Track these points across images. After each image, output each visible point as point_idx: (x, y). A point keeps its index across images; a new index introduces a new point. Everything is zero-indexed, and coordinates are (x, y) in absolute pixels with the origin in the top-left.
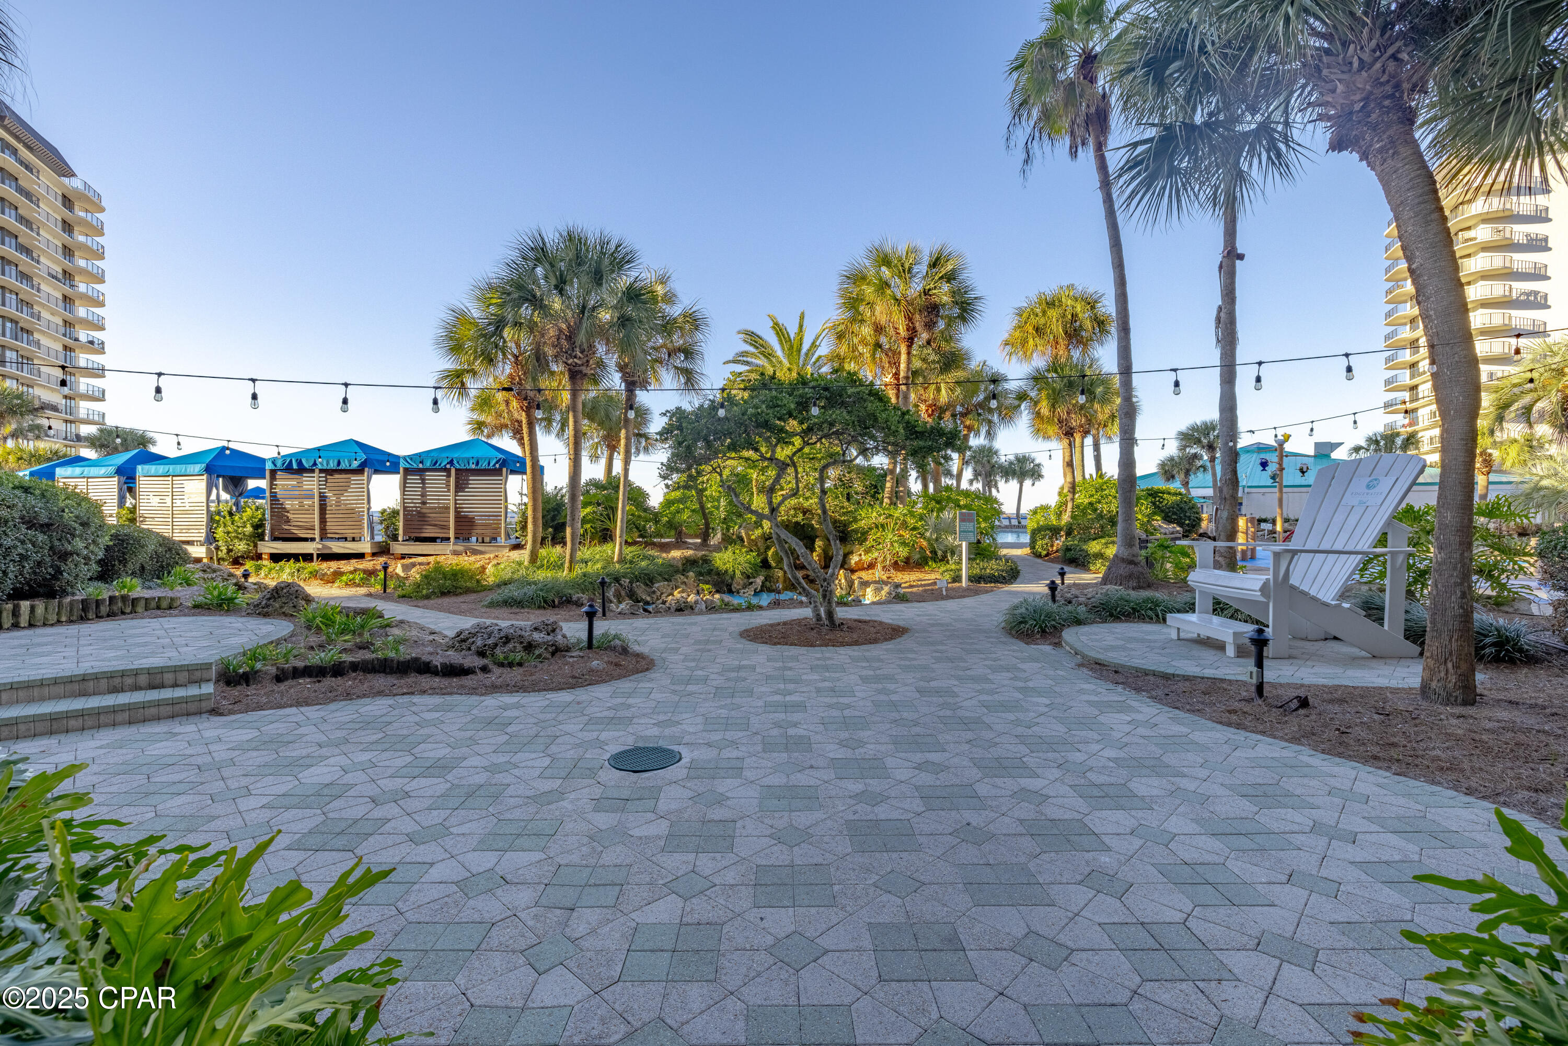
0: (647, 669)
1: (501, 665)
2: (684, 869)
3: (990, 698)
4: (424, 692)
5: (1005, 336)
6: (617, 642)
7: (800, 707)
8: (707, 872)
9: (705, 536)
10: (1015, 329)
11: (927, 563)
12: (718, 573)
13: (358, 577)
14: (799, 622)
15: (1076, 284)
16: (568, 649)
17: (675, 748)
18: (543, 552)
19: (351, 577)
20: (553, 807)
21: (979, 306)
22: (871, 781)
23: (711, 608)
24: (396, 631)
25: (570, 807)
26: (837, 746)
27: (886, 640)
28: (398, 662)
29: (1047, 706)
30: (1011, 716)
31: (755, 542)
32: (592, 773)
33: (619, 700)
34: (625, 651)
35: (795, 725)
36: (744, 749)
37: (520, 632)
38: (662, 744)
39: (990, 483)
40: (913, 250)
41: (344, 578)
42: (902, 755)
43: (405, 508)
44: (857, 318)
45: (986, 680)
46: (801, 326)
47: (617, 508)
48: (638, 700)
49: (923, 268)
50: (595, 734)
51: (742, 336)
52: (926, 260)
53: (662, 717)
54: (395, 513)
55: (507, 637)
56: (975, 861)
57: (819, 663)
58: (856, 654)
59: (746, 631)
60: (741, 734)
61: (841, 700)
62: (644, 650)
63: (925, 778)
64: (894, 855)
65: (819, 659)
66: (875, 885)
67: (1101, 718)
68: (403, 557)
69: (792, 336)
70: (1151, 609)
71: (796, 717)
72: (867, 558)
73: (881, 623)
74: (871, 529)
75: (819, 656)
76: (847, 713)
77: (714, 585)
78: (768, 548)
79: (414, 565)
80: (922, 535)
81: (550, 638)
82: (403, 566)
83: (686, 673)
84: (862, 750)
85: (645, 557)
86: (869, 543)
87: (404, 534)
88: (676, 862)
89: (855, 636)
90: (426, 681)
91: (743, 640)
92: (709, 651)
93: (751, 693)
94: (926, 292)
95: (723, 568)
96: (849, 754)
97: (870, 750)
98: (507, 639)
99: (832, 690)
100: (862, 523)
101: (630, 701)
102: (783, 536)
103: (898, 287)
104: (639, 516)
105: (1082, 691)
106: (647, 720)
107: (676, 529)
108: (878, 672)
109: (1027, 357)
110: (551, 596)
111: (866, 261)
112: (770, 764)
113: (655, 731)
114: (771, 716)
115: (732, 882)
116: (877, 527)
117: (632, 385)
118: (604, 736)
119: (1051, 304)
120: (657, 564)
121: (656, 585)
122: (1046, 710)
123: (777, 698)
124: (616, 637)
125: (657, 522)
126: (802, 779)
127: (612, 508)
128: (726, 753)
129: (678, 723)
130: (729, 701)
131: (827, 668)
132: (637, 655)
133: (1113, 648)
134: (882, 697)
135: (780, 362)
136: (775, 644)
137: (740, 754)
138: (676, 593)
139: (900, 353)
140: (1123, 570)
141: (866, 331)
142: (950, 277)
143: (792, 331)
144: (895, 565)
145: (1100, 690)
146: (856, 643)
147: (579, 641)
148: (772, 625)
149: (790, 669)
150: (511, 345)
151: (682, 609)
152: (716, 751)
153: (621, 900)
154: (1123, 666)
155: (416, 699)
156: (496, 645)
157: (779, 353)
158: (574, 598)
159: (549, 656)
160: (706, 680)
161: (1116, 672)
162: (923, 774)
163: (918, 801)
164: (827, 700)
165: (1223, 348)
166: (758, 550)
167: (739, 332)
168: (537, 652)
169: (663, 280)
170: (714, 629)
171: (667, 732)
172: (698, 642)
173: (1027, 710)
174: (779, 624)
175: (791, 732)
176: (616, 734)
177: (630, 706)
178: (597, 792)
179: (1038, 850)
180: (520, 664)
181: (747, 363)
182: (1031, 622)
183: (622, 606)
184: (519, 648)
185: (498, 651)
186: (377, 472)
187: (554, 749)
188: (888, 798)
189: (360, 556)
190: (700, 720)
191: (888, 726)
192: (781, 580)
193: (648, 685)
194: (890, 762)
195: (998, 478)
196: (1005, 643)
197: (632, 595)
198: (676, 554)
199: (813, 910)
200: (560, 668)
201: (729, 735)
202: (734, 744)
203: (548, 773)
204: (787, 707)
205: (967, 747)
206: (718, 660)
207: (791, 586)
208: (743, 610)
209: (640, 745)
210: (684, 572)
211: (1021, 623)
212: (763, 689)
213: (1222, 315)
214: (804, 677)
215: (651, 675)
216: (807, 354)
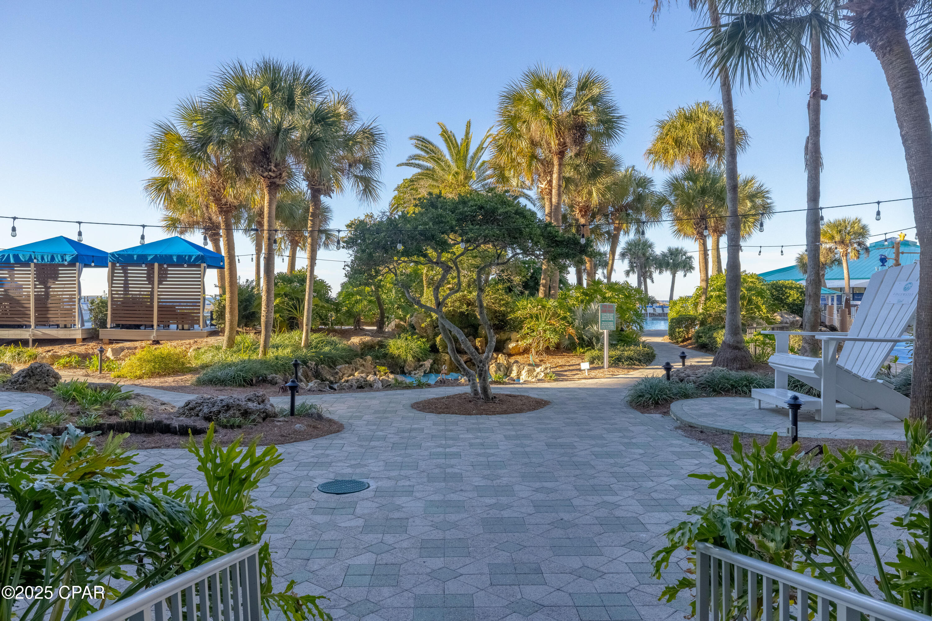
0: (338, 431)
1: (225, 427)
2: (375, 541)
3: (600, 449)
4: (168, 447)
5: (649, 146)
6: (314, 410)
7: (457, 455)
8: (390, 542)
9: (381, 324)
10: (657, 140)
11: (575, 348)
12: (392, 357)
13: (73, 360)
14: (459, 396)
15: (711, 101)
16: (275, 415)
17: (365, 480)
18: (238, 338)
19: (68, 360)
20: (285, 512)
21: (622, 124)
22: (501, 498)
23: (387, 386)
24: (134, 402)
25: (296, 512)
26: (480, 479)
27: (529, 410)
28: (145, 424)
29: (640, 454)
30: (612, 461)
31: (425, 329)
32: (308, 494)
33: (320, 452)
34: (320, 417)
35: (452, 466)
36: (414, 480)
37: (238, 402)
38: (354, 478)
39: (644, 275)
40: (563, 75)
41: (62, 361)
42: (526, 483)
43: (112, 298)
44: (515, 134)
45: (602, 438)
46: (467, 134)
47: (303, 300)
48: (335, 452)
49: (573, 90)
50: (305, 473)
51: (414, 141)
52: (575, 84)
53: (353, 462)
54: (103, 303)
55: (228, 406)
56: (561, 536)
57: (474, 426)
58: (504, 420)
59: (417, 403)
60: (412, 472)
61: (488, 451)
62: (335, 417)
63: (540, 496)
64: (509, 534)
65: (474, 424)
66: (495, 547)
67: (677, 463)
68: (111, 342)
69: (459, 141)
70: (746, 386)
71: (453, 462)
72: (522, 344)
73: (528, 397)
74: (526, 318)
75: (474, 421)
76: (490, 459)
77: (389, 367)
78: (437, 335)
79: (122, 349)
80: (571, 324)
81: (261, 406)
82: (113, 350)
83: (369, 433)
84: (498, 481)
85: (329, 343)
86: (525, 330)
87: (112, 322)
88: (371, 538)
89: (505, 407)
90: (168, 439)
91: (414, 411)
92: (386, 418)
93: (420, 447)
94: (575, 113)
95: (396, 352)
96: (489, 483)
97: (505, 481)
98: (228, 407)
99: (482, 444)
100: (519, 314)
101: (328, 452)
102: (447, 326)
103: (551, 107)
104: (323, 307)
105: (671, 445)
106: (342, 464)
107: (355, 317)
108: (519, 433)
109: (668, 165)
110: (249, 376)
111: (523, 84)
112: (432, 489)
113: (349, 470)
114: (435, 461)
115: (406, 546)
116: (532, 317)
117: (316, 192)
118: (311, 473)
119: (689, 118)
120: (337, 350)
121: (339, 367)
122: (639, 457)
123: (440, 450)
124: (311, 407)
125: (337, 311)
126: (454, 497)
127: (298, 299)
128: (401, 483)
129: (366, 465)
130: (403, 452)
131: (480, 430)
132: (330, 421)
133: (706, 415)
134: (519, 449)
135: (449, 166)
136: (440, 413)
137: (411, 484)
138: (356, 374)
139: (553, 164)
140: (729, 354)
141: (524, 144)
142: (594, 101)
143: (459, 137)
144: (547, 350)
145: (685, 444)
146: (505, 412)
147: (282, 411)
148: (437, 399)
149: (451, 431)
150: (213, 158)
151: (363, 386)
152: (393, 483)
153: (337, 555)
154: (707, 428)
155: (164, 451)
156: (220, 412)
157: (448, 157)
158: (269, 377)
159: (261, 420)
160: (384, 438)
161: (702, 432)
162: (538, 494)
163: (532, 508)
164: (476, 451)
165: (809, 173)
166: (428, 337)
167: (411, 138)
168: (252, 417)
169: (345, 101)
170: (390, 403)
171: (358, 471)
172: (376, 412)
173: (626, 457)
174: (443, 398)
175: (449, 470)
176: (321, 472)
177: (328, 455)
178: (313, 505)
179: (603, 531)
180: (239, 427)
181: (419, 166)
182: (647, 396)
183: (311, 384)
184: (238, 413)
185: (221, 416)
186: (87, 265)
187: (277, 481)
188: (512, 506)
189: (72, 341)
190: (381, 463)
191: (520, 467)
192: (448, 362)
193: (340, 442)
194: (516, 488)
195: (652, 269)
196: (625, 413)
197: (317, 375)
198: (355, 340)
199: (455, 558)
200: (271, 430)
201: (403, 473)
202: (407, 478)
203: (276, 494)
204: (446, 456)
205: (574, 478)
206: (393, 425)
207: (455, 368)
208: (414, 388)
209: (339, 478)
210: (362, 355)
211: (640, 396)
212: (429, 444)
213: (810, 145)
214: (461, 436)
215: (342, 435)
216: (473, 158)
